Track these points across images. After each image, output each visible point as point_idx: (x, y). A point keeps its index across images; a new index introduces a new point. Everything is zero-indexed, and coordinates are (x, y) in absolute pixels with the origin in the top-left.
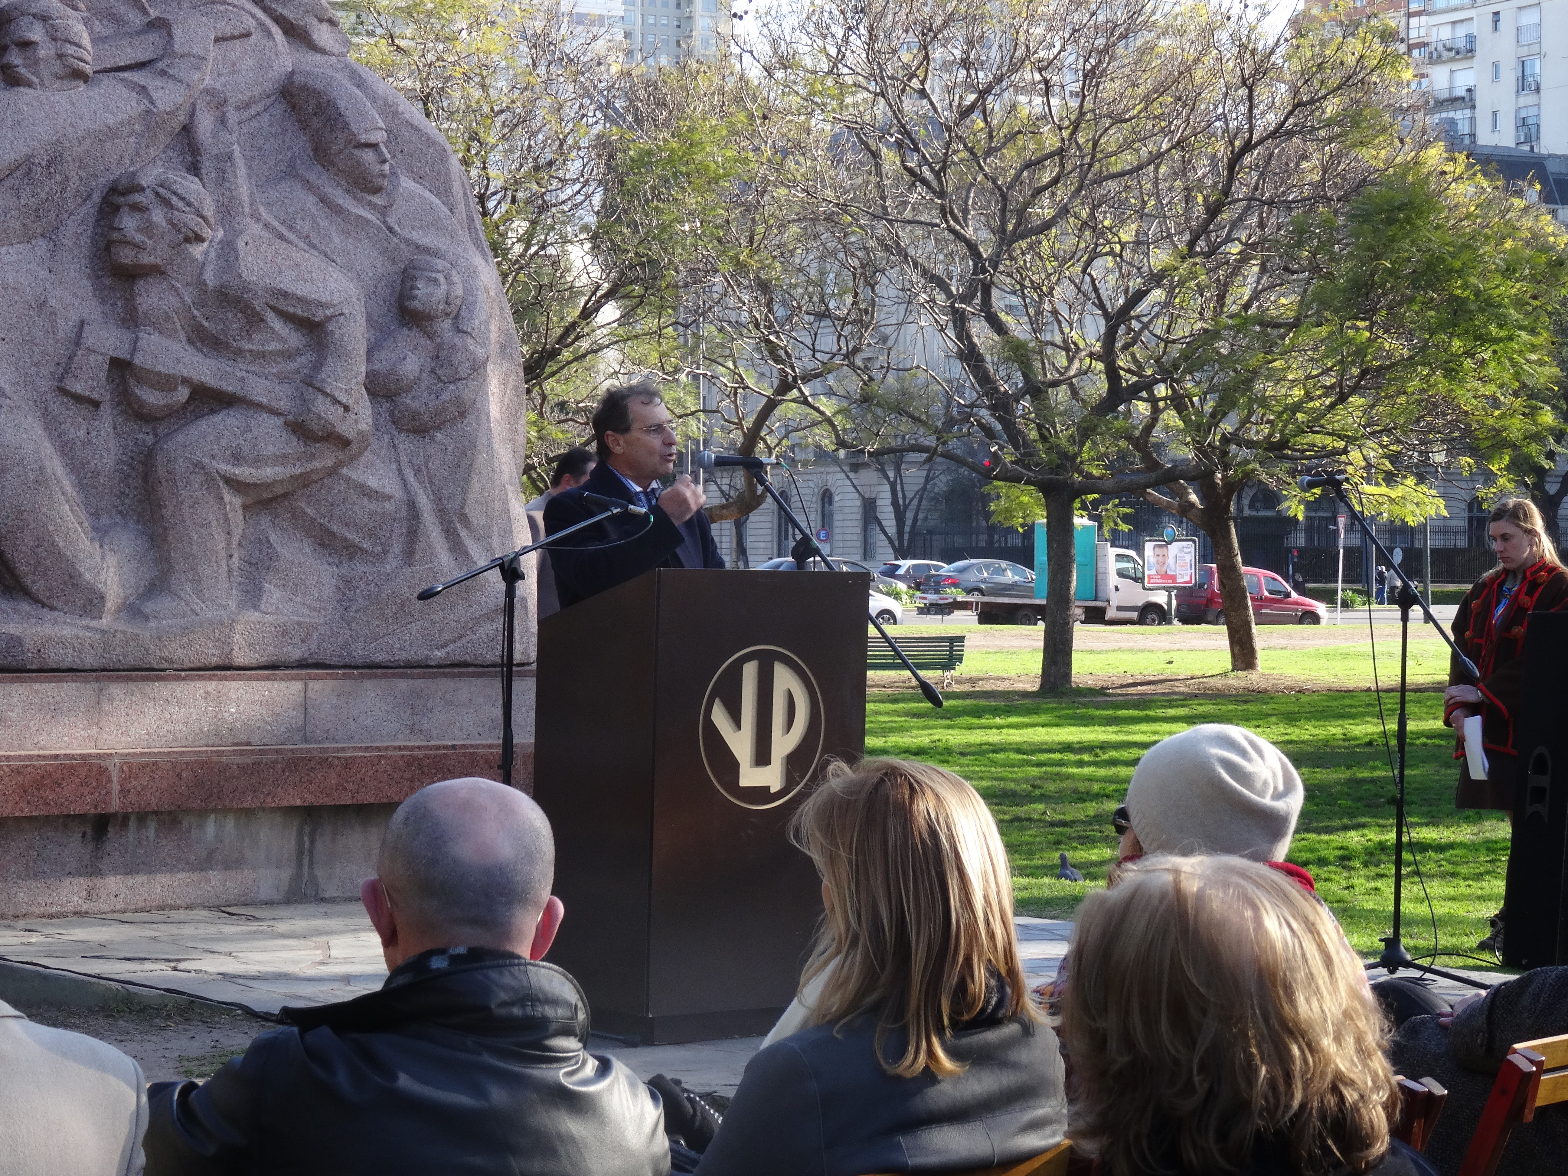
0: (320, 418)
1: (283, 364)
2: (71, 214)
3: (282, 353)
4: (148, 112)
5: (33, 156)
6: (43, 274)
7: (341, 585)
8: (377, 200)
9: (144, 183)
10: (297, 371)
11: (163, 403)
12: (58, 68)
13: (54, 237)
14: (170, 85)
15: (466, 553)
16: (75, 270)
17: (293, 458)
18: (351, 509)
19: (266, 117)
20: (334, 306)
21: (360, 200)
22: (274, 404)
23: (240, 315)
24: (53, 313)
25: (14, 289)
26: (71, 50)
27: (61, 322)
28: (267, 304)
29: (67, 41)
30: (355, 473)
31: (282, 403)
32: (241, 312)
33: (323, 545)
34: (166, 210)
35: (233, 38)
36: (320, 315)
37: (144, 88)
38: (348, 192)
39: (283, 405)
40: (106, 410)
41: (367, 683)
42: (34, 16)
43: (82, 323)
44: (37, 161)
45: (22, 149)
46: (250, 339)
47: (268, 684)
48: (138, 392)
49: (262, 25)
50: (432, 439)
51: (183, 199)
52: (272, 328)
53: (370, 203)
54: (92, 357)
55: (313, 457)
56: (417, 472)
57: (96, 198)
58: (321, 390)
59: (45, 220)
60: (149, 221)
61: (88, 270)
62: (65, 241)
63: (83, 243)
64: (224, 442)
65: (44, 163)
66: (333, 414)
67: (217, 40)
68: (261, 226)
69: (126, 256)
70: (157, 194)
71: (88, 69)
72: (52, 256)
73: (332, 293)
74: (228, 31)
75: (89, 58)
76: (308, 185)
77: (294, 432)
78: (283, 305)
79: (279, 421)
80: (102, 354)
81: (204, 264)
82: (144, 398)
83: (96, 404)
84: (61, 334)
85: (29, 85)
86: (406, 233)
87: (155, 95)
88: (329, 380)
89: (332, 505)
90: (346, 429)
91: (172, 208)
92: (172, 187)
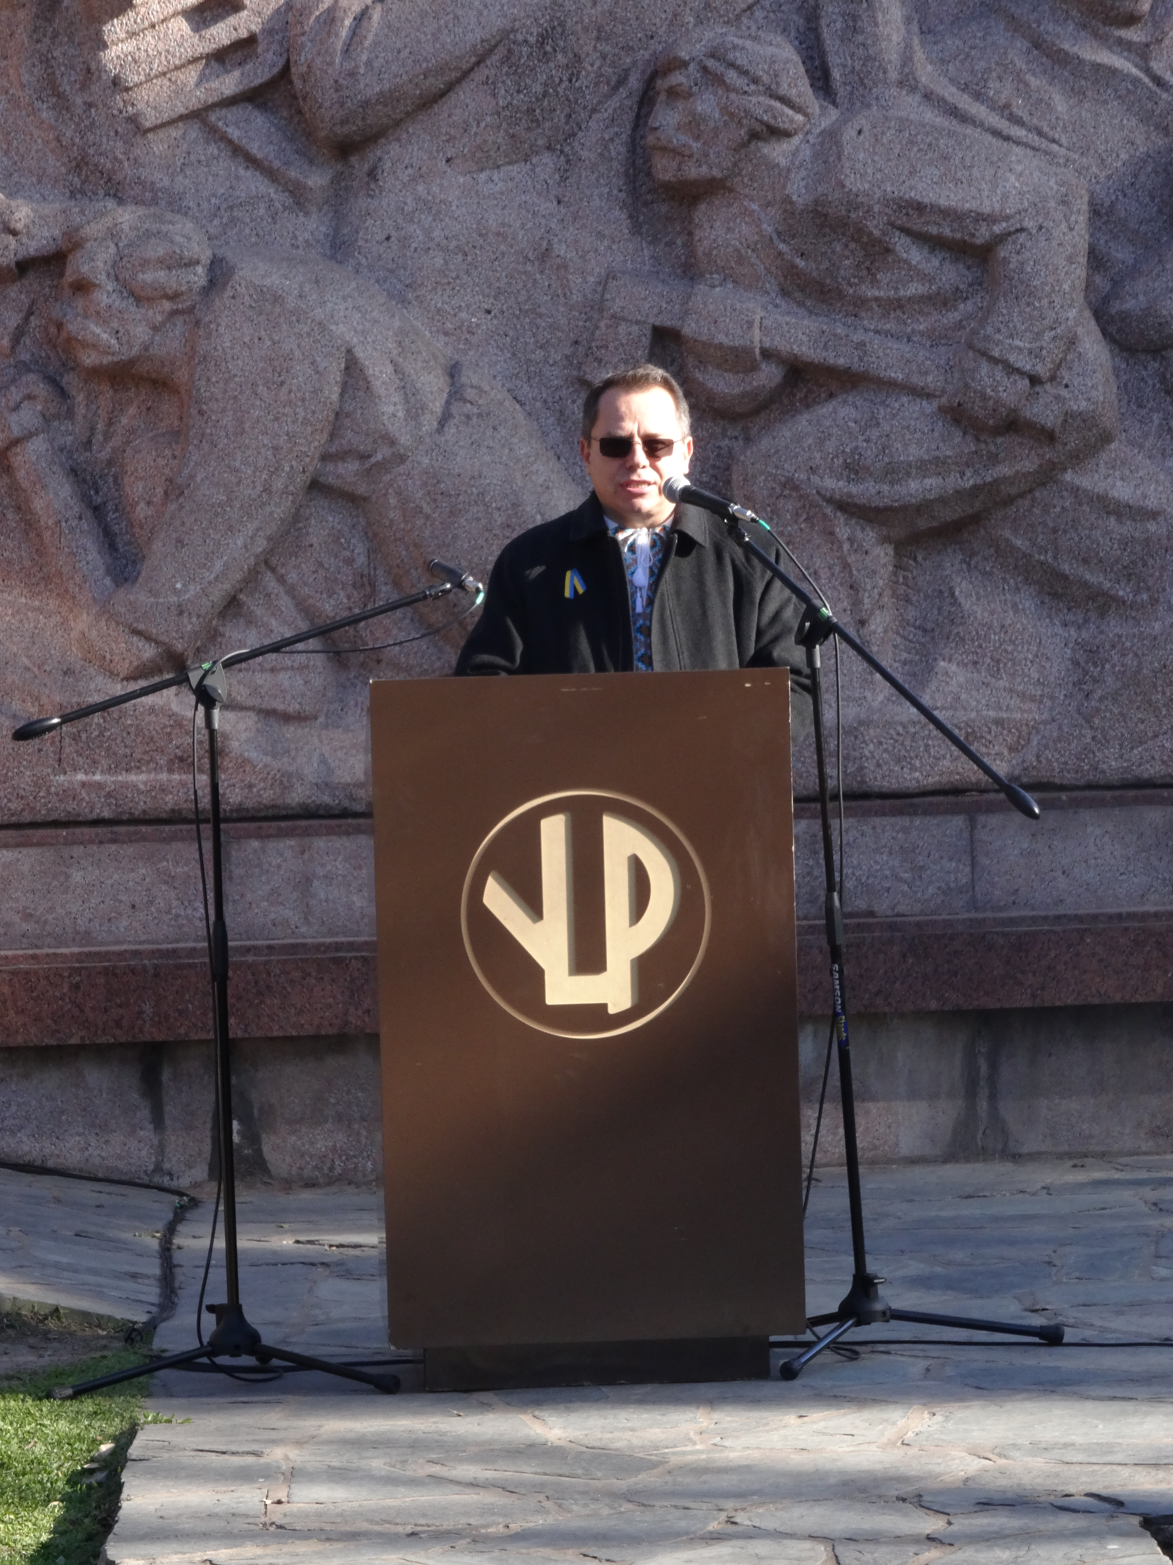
0: (984, 397)
1: (936, 316)
2: (594, 110)
3: (929, 298)
5: (513, 30)
6: (547, 206)
7: (1081, 656)
8: (1133, 35)
9: (684, 55)
10: (959, 326)
11: (736, 391)
13: (567, 149)
16: (600, 196)
17: (957, 464)
18: (1089, 537)
20: (1007, 218)
21: (1103, 40)
22: (917, 380)
23: (852, 245)
24: (563, 266)
25: (498, 234)
27: (575, 280)
28: (892, 225)
30: (1088, 478)
31: (930, 379)
32: (853, 239)
33: (1054, 595)
34: (720, 92)
36: (983, 234)
39: (932, 381)
41: (1086, 815)
43: (608, 278)
44: (520, 37)
45: (497, 23)
46: (874, 282)
47: (903, 821)
48: (699, 376)
51: (743, 72)
52: (905, 261)
53: (1120, 41)
54: (622, 329)
55: (994, 459)
57: (634, 82)
58: (984, 354)
59: (548, 124)
60: (693, 113)
61: (622, 195)
62: (584, 154)
63: (613, 154)
64: (830, 446)
65: (532, 40)
66: (1011, 390)
68: (918, 97)
69: (668, 170)
70: (705, 69)
72: (564, 179)
73: (1005, 197)
77: (957, 421)
78: (917, 224)
79: (930, 407)
80: (637, 322)
81: (789, 170)
82: (710, 385)
84: (577, 297)
88: (998, 337)
89: (1055, 531)
91: (728, 88)
92: (731, 56)
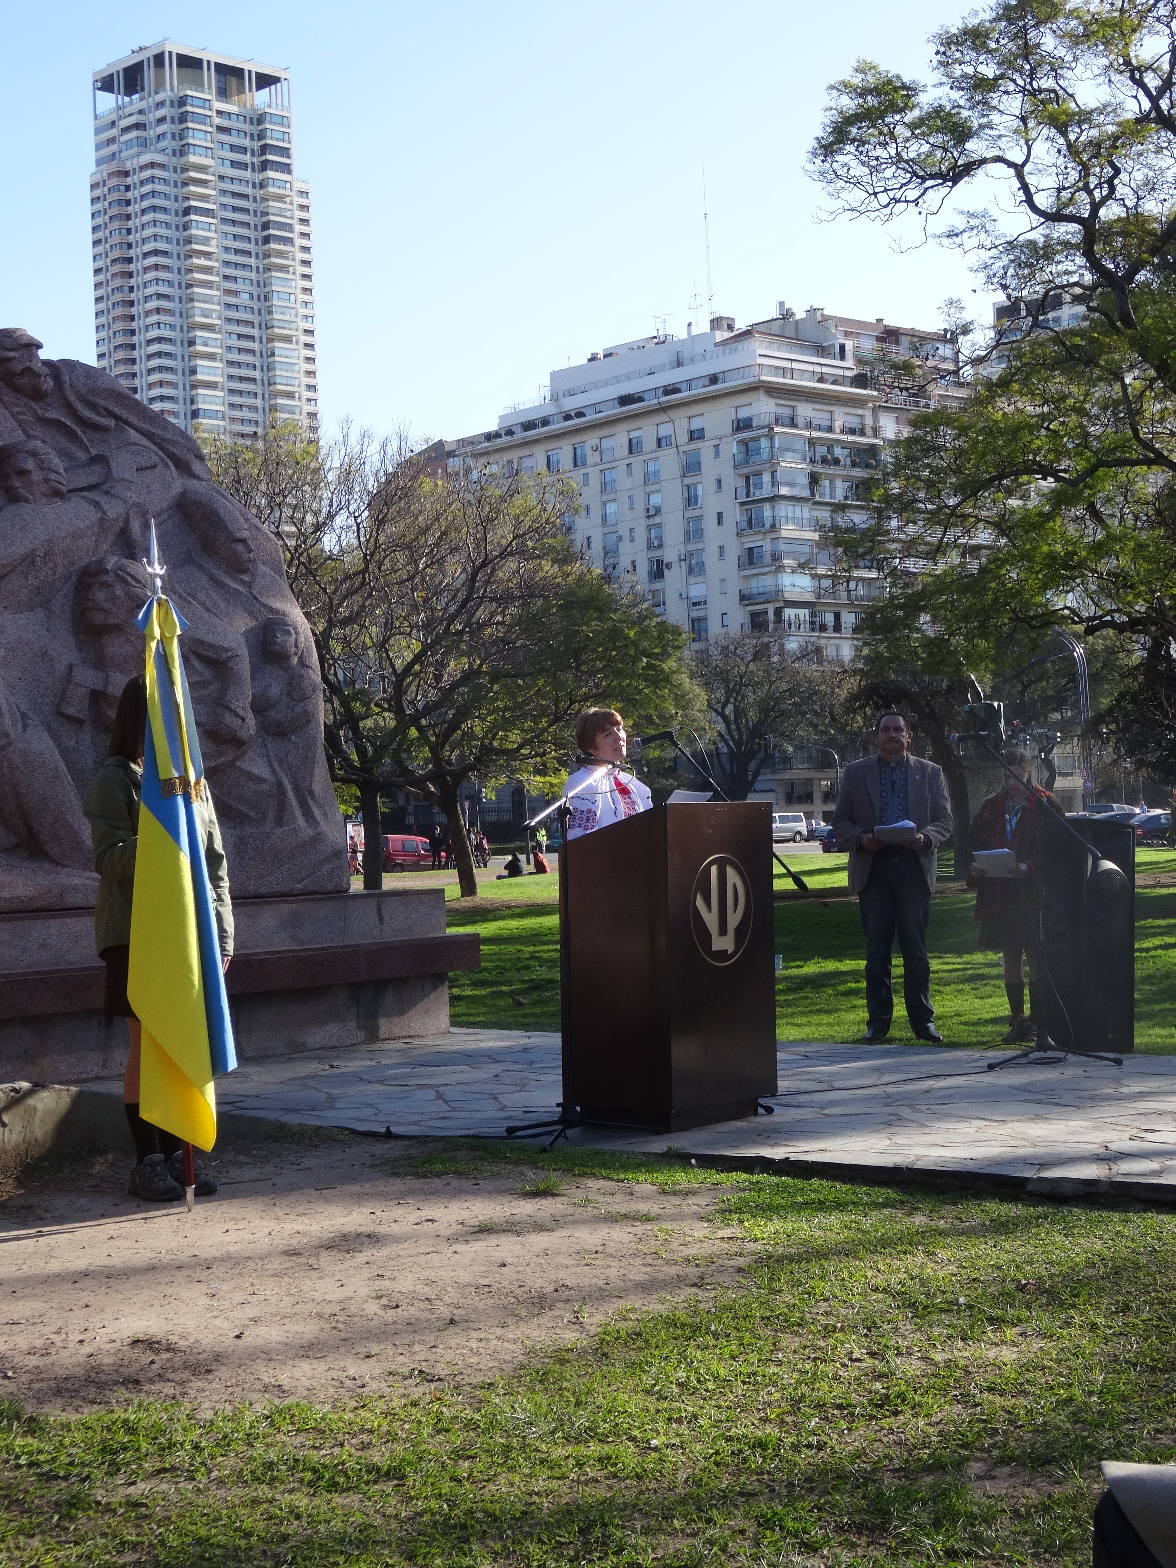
0: (228, 727)
1: (200, 691)
2: (59, 590)
3: (200, 683)
4: (102, 520)
5: (35, 550)
6: (43, 632)
8: (246, 578)
9: (107, 568)
10: (209, 696)
12: (45, 489)
13: (48, 607)
14: (113, 501)
15: (314, 817)
17: (209, 756)
18: (242, 790)
19: (170, 523)
20: (231, 650)
21: (234, 579)
24: (52, 660)
25: (26, 643)
26: (53, 476)
27: (57, 666)
28: (191, 650)
29: (51, 470)
30: (244, 765)
31: (202, 718)
34: (123, 586)
35: (147, 468)
36: (224, 656)
37: (98, 503)
38: (226, 572)
40: (87, 727)
42: (27, 452)
43: (71, 667)
44: (38, 553)
45: (28, 546)
48: (109, 713)
49: (162, 459)
50: (289, 739)
51: (134, 578)
52: (194, 666)
53: (241, 580)
55: (221, 754)
56: (281, 762)
57: (74, 579)
58: (227, 708)
59: (43, 595)
60: (114, 594)
61: (71, 629)
62: (56, 609)
63: (66, 610)
65: (42, 555)
66: (235, 723)
67: (138, 470)
68: (177, 596)
69: (98, 619)
70: (118, 575)
71: (64, 489)
72: (48, 620)
73: (228, 641)
74: (144, 463)
75: (64, 482)
76: (201, 568)
77: (210, 737)
78: (200, 650)
80: (85, 687)
83: (81, 722)
84: (57, 674)
85: (27, 501)
86: (263, 600)
87: (106, 507)
88: (231, 701)
89: (230, 787)
90: (242, 734)
91: (128, 584)
92: (128, 570)
